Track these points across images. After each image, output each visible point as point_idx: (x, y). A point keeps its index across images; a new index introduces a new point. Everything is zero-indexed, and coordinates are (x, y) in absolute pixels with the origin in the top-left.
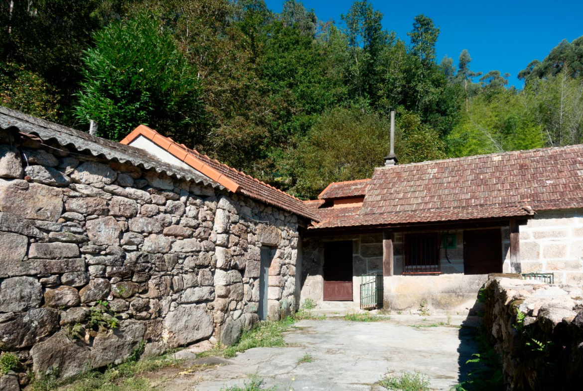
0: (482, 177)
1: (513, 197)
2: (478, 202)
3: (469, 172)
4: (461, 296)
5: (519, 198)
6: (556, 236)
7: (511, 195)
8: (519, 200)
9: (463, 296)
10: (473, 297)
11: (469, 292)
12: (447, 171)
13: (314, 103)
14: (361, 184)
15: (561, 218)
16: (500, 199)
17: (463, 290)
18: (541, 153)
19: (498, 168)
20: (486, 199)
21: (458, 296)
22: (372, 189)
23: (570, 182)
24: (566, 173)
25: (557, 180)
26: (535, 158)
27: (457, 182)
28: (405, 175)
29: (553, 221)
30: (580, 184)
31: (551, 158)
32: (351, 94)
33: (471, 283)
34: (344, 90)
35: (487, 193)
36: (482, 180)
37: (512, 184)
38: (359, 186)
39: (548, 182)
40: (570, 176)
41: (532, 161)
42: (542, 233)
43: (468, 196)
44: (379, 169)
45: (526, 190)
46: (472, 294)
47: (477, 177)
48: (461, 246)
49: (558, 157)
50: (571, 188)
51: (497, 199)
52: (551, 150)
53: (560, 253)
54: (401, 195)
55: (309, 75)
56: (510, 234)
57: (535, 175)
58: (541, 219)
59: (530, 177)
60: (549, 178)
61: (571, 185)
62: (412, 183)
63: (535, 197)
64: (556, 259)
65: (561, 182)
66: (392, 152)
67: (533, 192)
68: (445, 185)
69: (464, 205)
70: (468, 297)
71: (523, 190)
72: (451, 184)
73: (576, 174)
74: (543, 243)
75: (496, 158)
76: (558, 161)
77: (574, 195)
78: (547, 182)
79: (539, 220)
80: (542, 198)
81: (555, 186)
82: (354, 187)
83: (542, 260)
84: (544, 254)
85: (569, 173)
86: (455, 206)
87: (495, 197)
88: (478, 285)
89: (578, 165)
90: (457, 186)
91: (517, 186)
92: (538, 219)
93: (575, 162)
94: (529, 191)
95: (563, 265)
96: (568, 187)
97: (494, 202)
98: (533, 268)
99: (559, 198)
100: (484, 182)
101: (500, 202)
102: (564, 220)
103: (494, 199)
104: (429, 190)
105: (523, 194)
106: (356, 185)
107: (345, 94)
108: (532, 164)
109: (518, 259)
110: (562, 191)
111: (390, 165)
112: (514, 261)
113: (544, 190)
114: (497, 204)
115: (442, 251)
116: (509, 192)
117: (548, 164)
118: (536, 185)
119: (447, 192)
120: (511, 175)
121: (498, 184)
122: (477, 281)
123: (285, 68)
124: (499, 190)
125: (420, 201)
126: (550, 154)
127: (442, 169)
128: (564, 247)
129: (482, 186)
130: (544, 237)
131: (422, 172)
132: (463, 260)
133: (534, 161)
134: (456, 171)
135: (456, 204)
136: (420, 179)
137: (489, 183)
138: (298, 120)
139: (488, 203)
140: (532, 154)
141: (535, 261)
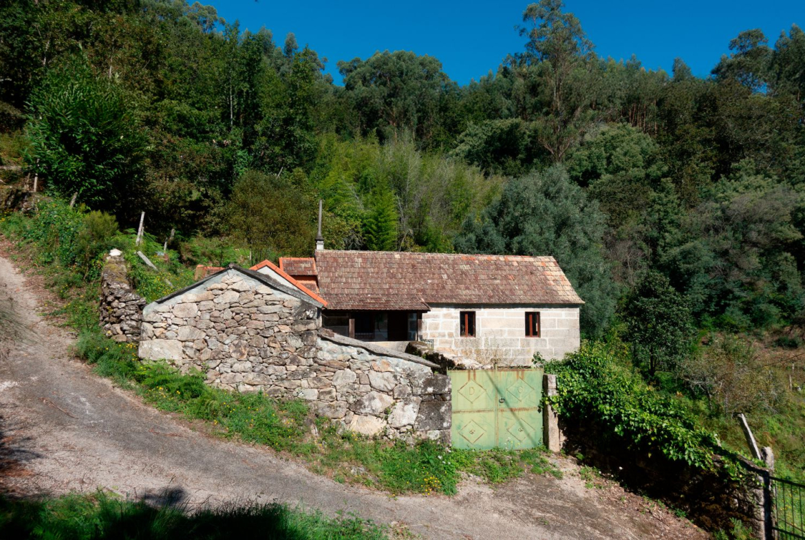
0: (391, 271)
3: (382, 265)
6: (435, 318)
8: (416, 293)
12: (368, 262)
14: (306, 262)
16: (406, 291)
18: (422, 257)
19: (400, 264)
23: (439, 282)
24: (436, 276)
25: (433, 280)
26: (419, 260)
27: (378, 273)
28: (340, 260)
30: (444, 284)
31: (427, 262)
35: (397, 285)
36: (392, 274)
37: (411, 281)
38: (307, 265)
39: (429, 281)
40: (439, 278)
41: (418, 262)
45: (418, 285)
47: (389, 271)
48: (386, 321)
49: (431, 262)
50: (441, 287)
52: (426, 255)
53: (436, 328)
54: (344, 280)
57: (421, 274)
59: (418, 276)
60: (428, 278)
61: (440, 285)
62: (348, 270)
64: (435, 331)
65: (435, 281)
66: (321, 234)
68: (371, 274)
71: (416, 286)
72: (374, 275)
73: (442, 277)
74: (428, 321)
75: (397, 256)
76: (432, 265)
77: (442, 293)
80: (428, 293)
81: (432, 284)
83: (428, 331)
84: (429, 328)
85: (438, 276)
89: (442, 270)
90: (378, 276)
91: (413, 281)
93: (440, 268)
94: (420, 286)
95: (437, 335)
96: (439, 287)
98: (426, 336)
99: (436, 294)
100: (393, 276)
102: (440, 309)
104: (362, 277)
106: (303, 262)
108: (418, 265)
110: (436, 289)
112: (419, 334)
113: (428, 287)
115: (376, 323)
116: (410, 286)
117: (427, 266)
118: (423, 283)
119: (373, 281)
120: (408, 272)
121: (402, 278)
125: (358, 286)
126: (427, 258)
127: (365, 259)
129: (394, 279)
131: (352, 260)
132: (387, 330)
134: (374, 262)
136: (352, 266)
137: (397, 277)
140: (417, 256)
141: (424, 332)
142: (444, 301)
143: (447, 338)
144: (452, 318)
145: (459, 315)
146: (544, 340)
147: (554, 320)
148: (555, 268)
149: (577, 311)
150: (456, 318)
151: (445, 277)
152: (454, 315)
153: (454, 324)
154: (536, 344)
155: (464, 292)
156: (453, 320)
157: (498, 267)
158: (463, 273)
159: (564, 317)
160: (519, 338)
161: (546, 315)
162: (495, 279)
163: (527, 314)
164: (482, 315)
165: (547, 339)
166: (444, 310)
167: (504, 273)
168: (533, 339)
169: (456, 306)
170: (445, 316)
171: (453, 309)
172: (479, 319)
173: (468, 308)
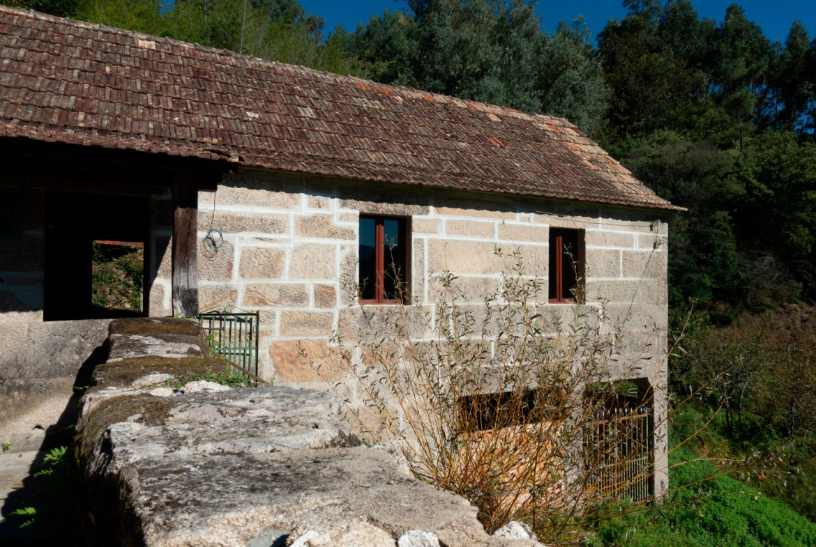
0: (108, 69)
1: (178, 129)
2: (94, 122)
3: (76, 52)
4: (19, 388)
5: (194, 133)
6: (267, 231)
7: (175, 123)
8: (194, 137)
9: (27, 389)
10: (60, 389)
11: (49, 376)
12: (17, 34)
15: (278, 191)
16: (151, 126)
17: (27, 370)
18: (233, 61)
19: (148, 62)
20: (115, 119)
21: (10, 389)
23: (287, 123)
24: (278, 106)
25: (266, 115)
26: (223, 66)
27: (43, 64)
29: (262, 194)
30: (305, 130)
31: (252, 74)
33: (55, 348)
35: (118, 106)
36: (108, 76)
37: (178, 101)
39: (250, 115)
40: (286, 112)
41: (218, 70)
42: (240, 219)
43: (70, 103)
45: (207, 119)
46: (60, 380)
47: (96, 68)
48: (36, 233)
49: (264, 76)
50: (292, 134)
51: (144, 124)
52: (250, 60)
53: (271, 266)
56: (174, 209)
57: (224, 96)
58: (239, 186)
59: (214, 96)
60: (250, 107)
61: (290, 129)
63: (226, 137)
64: (265, 281)
65: (273, 119)
67: (222, 127)
68: (6, 62)
69: (55, 120)
70: (46, 392)
71: (202, 119)
72: (24, 66)
73: (297, 112)
74: (241, 243)
75: (144, 43)
76: (265, 83)
77: (298, 148)
78: (248, 114)
79: (236, 189)
80: (240, 142)
81: (264, 124)
83: (237, 282)
84: (241, 269)
85: (285, 108)
86: (27, 118)
87: (138, 120)
88: (79, 353)
89: (297, 97)
90: (41, 73)
91: (189, 107)
92: (233, 186)
93: (293, 92)
94: (215, 123)
95: (274, 295)
96: (286, 132)
97: (134, 130)
98: (217, 299)
99: (273, 148)
100: (114, 82)
101: (151, 132)
103: (136, 124)
105: (202, 126)
108: (218, 74)
109: (191, 278)
110: (277, 136)
112: (182, 283)
113: (244, 127)
114: (143, 136)
116: (172, 117)
117: (248, 82)
118: (229, 116)
119: (6, 79)
120: (175, 83)
121: (146, 93)
122: (75, 341)
124: (149, 107)
126: (250, 67)
128: (280, 255)
129: (108, 90)
130: (243, 229)
132: (41, 274)
133: (221, 69)
137: (125, 86)
139: (121, 129)
140: (217, 57)
141: (222, 284)
142: (301, 166)
143: (311, 306)
144: (333, 234)
145: (355, 226)
146: (592, 310)
147: (617, 252)
148: (581, 140)
149: (663, 230)
150: (345, 234)
151: (309, 112)
152: (337, 223)
153: (339, 257)
155: (373, 156)
156: (338, 242)
158: (362, 112)
159: (636, 247)
161: (599, 238)
162: (455, 138)
163: (554, 233)
164: (432, 229)
165: (601, 307)
166: (303, 204)
167: (475, 132)
168: (566, 311)
169: (346, 189)
170: (307, 225)
171: (336, 200)
172: (420, 241)
173: (390, 201)
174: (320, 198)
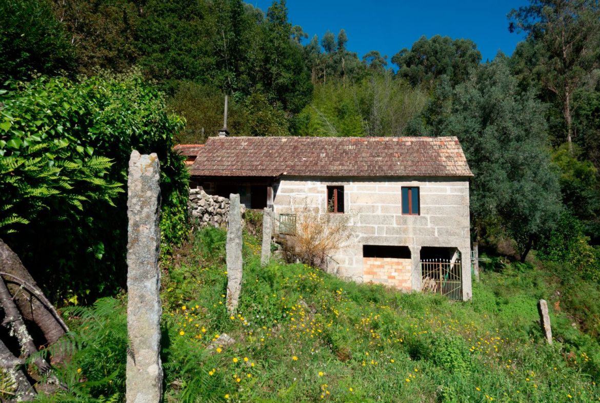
0: (271, 152)
3: (265, 147)
5: (284, 167)
6: (299, 192)
7: (281, 165)
12: (253, 145)
13: (184, 69)
14: (198, 148)
16: (274, 167)
18: (309, 140)
19: (282, 146)
20: (267, 166)
22: (203, 152)
23: (314, 160)
24: (314, 155)
25: (309, 158)
26: (304, 143)
27: (256, 153)
28: (226, 145)
29: (298, 182)
30: (318, 161)
31: (312, 144)
32: (219, 65)
34: (212, 60)
35: (269, 162)
37: (285, 158)
38: (196, 149)
39: (304, 159)
40: (316, 156)
41: (302, 144)
42: (293, 189)
43: (258, 163)
44: (211, 138)
45: (290, 162)
47: (268, 152)
48: (249, 195)
49: (316, 144)
53: (301, 202)
54: (220, 159)
55: (180, 43)
56: (267, 187)
57: (299, 154)
59: (296, 155)
60: (305, 156)
61: (314, 162)
62: (229, 151)
63: (293, 167)
66: (225, 126)
68: (248, 154)
69: (254, 168)
71: (288, 163)
72: (252, 154)
73: (320, 156)
74: (293, 195)
75: (284, 140)
76: (315, 146)
77: (311, 168)
79: (291, 182)
80: (295, 168)
81: (306, 161)
82: (192, 149)
83: (292, 206)
84: (293, 203)
87: (272, 165)
89: (323, 150)
90: (255, 156)
91: (287, 159)
93: (323, 148)
94: (292, 163)
95: (302, 210)
96: (311, 163)
99: (304, 169)
100: (270, 155)
102: (303, 182)
104: (238, 156)
105: (288, 165)
106: (194, 148)
107: (213, 65)
108: (301, 146)
109: (271, 202)
110: (308, 165)
111: (222, 136)
112: (269, 203)
113: (299, 163)
116: (281, 163)
117: (309, 148)
118: (297, 160)
119: (247, 159)
120: (287, 152)
121: (277, 157)
123: (159, 33)
124: (276, 161)
125: (230, 164)
126: (313, 141)
127: (251, 143)
128: (303, 199)
129: (268, 158)
130: (293, 192)
131: (238, 143)
132: (250, 204)
134: (258, 145)
135: (249, 167)
136: (235, 148)
137: (273, 156)
138: (168, 83)
140: (304, 140)
141: (288, 206)
142: (308, 174)
143: (312, 213)
144: (318, 192)
145: (326, 190)
146: (424, 218)
147: (437, 196)
149: (467, 185)
150: (322, 192)
151: (323, 155)
152: (319, 189)
153: (320, 199)
154: (415, 222)
155: (336, 168)
156: (319, 195)
157: (387, 146)
158: (345, 151)
159: (449, 193)
160: (395, 215)
161: (427, 190)
162: (378, 156)
163: (404, 188)
164: (351, 190)
165: (428, 216)
166: (310, 184)
167: (391, 152)
168: (410, 218)
169: (322, 179)
170: (311, 190)
171: (319, 183)
172: (347, 193)
173: (336, 181)
174: (314, 182)
